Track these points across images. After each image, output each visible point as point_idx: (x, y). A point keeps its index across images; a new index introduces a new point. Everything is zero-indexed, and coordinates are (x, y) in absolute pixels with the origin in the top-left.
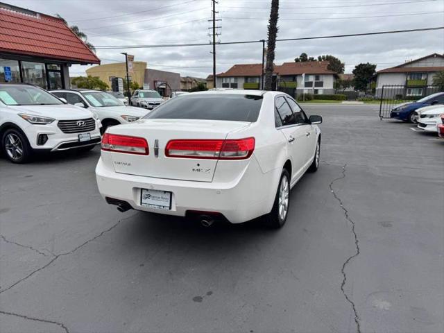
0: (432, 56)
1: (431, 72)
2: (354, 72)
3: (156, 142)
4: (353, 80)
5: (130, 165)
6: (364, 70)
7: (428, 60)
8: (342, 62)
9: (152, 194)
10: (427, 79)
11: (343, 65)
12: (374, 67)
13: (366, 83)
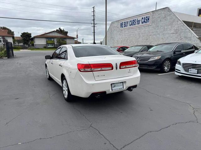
0: (54, 31)
1: (55, 38)
2: (21, 36)
3: (116, 64)
4: (22, 40)
5: (104, 75)
6: (26, 35)
7: (53, 33)
8: (12, 31)
9: (116, 85)
10: (54, 40)
11: (13, 32)
12: (30, 34)
13: (28, 41)
